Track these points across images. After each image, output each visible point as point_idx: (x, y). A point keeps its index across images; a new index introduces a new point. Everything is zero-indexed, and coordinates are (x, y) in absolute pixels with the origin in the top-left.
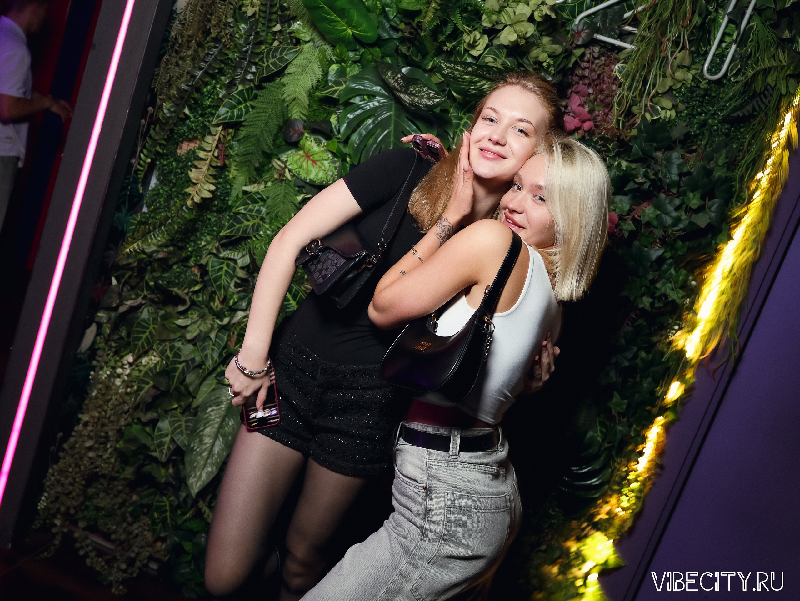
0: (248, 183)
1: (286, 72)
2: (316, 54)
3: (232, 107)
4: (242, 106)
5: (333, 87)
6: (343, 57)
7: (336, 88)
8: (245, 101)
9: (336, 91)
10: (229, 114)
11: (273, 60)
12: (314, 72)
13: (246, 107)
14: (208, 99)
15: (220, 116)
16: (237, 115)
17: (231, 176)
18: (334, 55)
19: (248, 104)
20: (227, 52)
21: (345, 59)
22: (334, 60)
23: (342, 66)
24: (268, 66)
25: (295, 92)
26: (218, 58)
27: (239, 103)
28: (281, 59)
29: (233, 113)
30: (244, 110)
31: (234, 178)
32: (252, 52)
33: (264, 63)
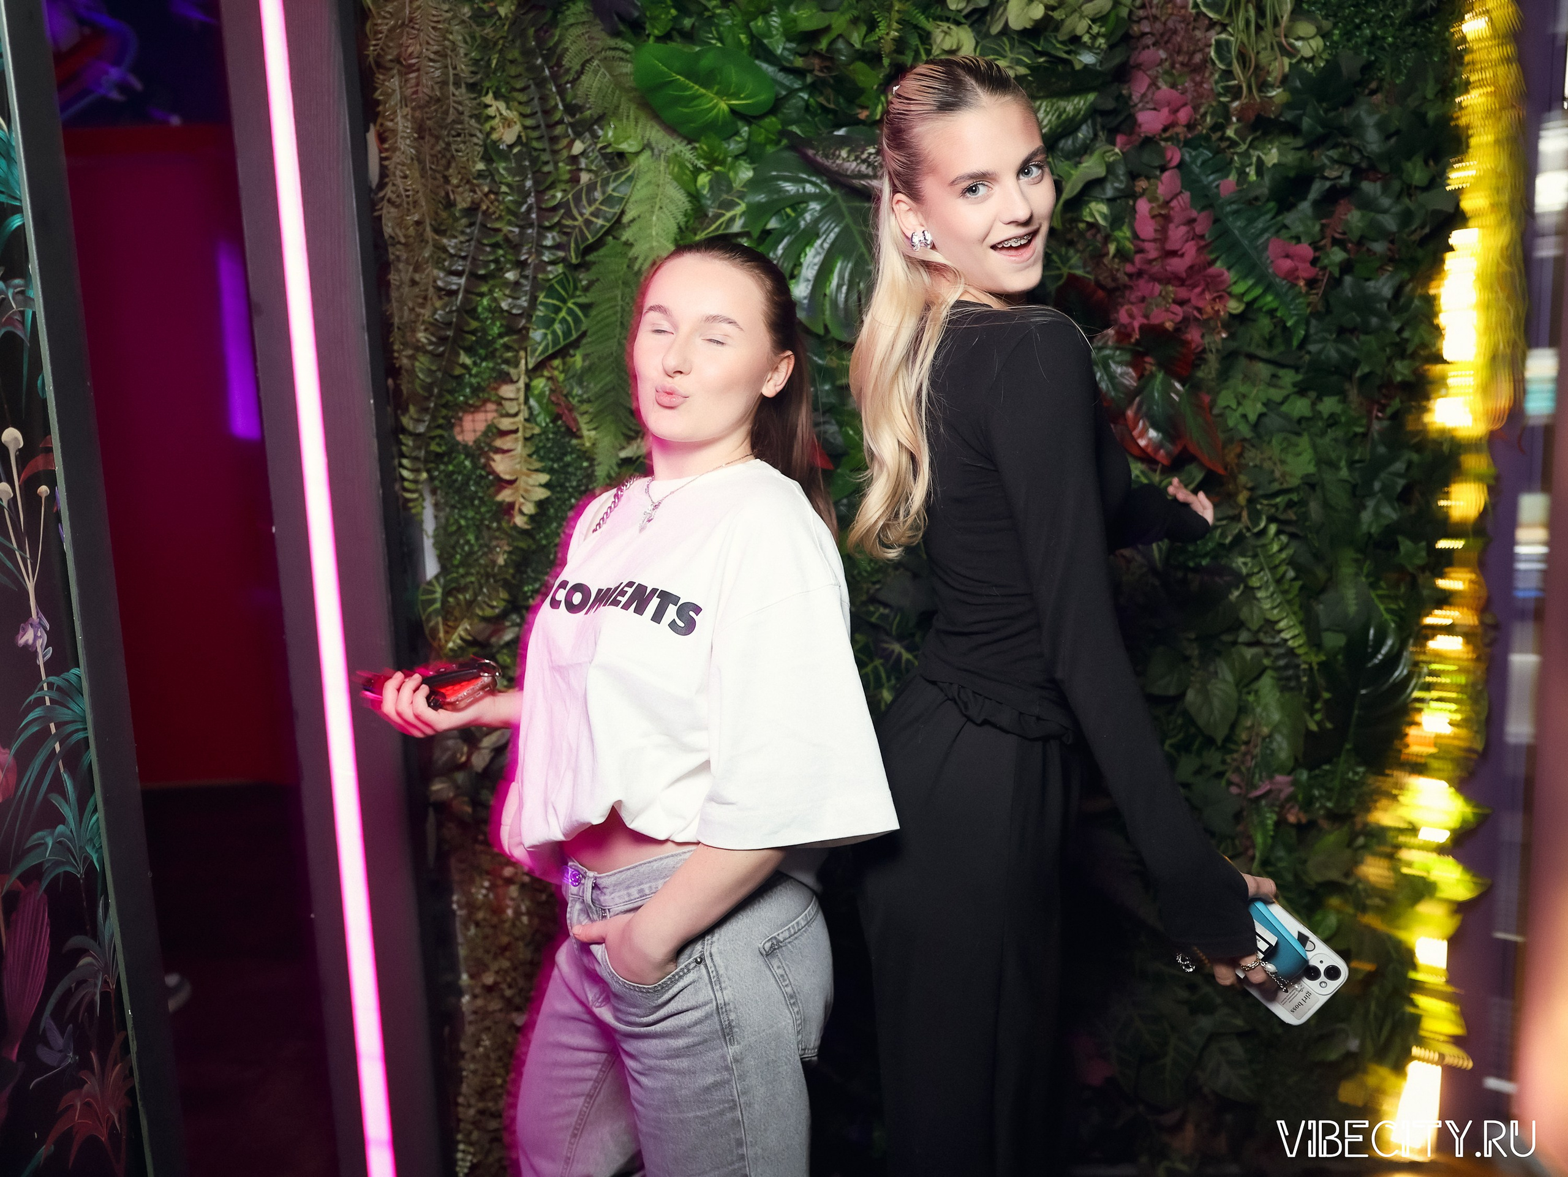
0: (625, 444)
1: (625, 219)
2: (662, 168)
3: (548, 323)
4: (563, 314)
5: (723, 215)
6: (716, 154)
7: (729, 215)
8: (564, 301)
9: (732, 220)
10: (550, 337)
11: (593, 208)
12: (672, 201)
13: (570, 312)
14: (493, 323)
15: (536, 350)
16: (563, 333)
17: (588, 444)
18: (699, 157)
19: (570, 305)
20: (497, 225)
21: (721, 157)
22: (702, 166)
23: (717, 173)
24: (588, 223)
25: (652, 248)
26: (485, 242)
27: (557, 310)
28: (608, 200)
29: (554, 333)
30: (569, 319)
31: (594, 444)
32: (540, 209)
33: (575, 219)
